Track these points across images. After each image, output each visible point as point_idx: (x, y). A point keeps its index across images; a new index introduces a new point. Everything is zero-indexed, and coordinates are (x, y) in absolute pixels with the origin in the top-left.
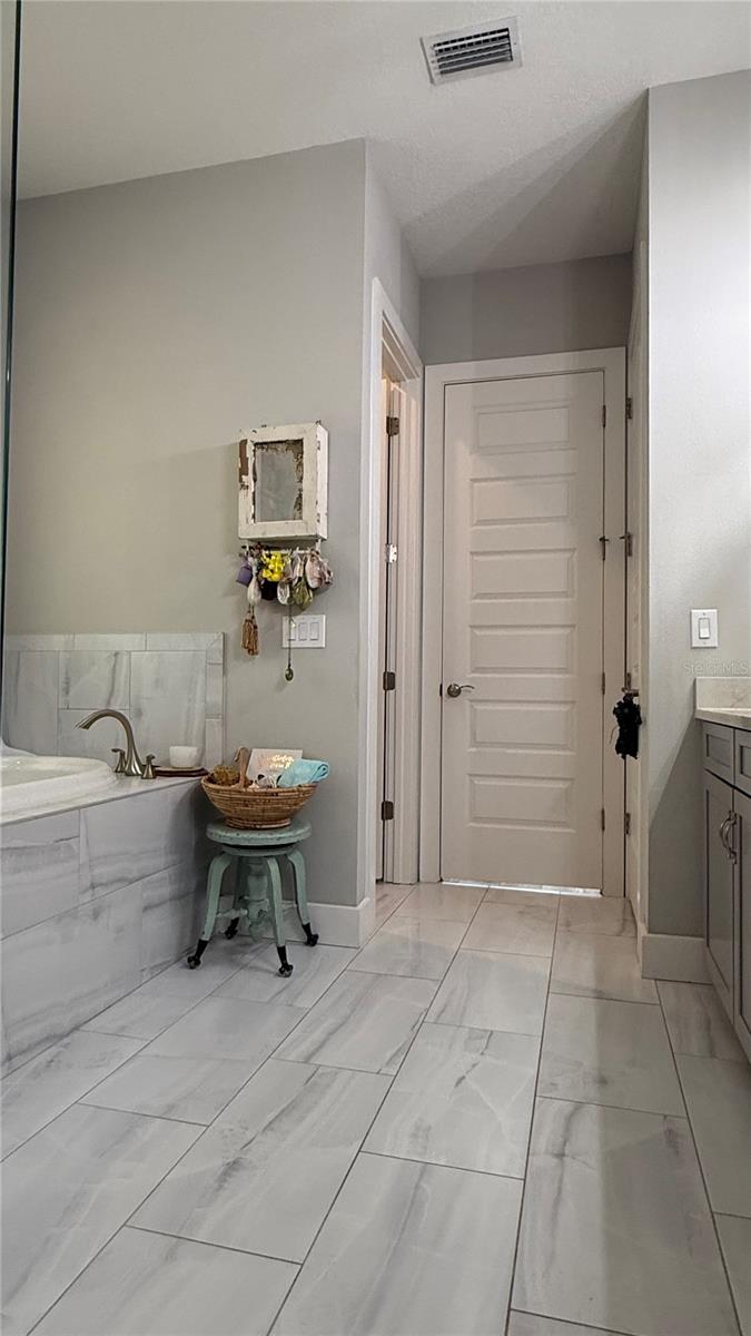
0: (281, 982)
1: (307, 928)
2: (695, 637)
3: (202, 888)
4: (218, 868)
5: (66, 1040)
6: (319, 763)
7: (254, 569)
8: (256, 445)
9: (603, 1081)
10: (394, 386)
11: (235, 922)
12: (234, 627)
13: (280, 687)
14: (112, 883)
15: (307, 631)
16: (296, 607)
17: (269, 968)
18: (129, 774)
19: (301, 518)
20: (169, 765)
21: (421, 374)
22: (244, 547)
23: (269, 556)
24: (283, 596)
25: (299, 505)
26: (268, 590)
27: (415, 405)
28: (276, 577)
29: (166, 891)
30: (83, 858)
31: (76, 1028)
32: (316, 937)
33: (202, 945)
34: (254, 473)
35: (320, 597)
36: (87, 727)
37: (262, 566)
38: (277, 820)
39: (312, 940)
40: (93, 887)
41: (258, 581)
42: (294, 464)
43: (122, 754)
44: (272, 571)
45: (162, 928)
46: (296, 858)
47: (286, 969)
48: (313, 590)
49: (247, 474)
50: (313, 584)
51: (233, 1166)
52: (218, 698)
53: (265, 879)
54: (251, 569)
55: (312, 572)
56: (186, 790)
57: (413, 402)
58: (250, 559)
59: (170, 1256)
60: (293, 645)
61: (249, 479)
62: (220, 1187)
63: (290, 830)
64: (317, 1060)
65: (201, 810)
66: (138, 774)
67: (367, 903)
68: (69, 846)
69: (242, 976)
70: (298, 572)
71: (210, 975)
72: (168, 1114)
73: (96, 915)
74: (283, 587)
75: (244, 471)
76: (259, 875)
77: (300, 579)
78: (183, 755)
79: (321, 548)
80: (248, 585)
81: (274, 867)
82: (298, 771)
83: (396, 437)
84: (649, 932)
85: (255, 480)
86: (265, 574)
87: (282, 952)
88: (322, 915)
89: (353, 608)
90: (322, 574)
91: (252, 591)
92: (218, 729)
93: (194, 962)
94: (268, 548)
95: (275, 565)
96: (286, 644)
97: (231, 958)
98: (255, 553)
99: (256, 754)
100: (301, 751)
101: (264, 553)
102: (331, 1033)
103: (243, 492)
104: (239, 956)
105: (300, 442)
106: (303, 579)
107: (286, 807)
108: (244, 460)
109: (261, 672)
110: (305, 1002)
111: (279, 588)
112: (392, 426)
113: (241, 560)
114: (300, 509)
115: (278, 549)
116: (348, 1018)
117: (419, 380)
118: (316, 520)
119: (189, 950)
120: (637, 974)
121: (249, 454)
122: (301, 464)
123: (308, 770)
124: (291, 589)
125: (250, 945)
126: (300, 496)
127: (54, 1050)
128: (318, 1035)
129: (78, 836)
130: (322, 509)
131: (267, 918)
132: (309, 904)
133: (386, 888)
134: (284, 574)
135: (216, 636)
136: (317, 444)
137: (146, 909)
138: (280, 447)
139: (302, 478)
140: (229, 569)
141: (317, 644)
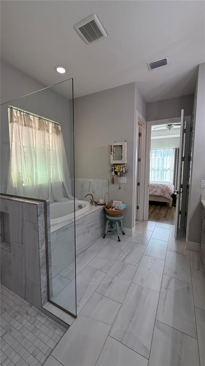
0: (119, 243)
1: (123, 232)
2: (202, 186)
3: (105, 224)
4: (108, 222)
5: (85, 252)
6: (125, 205)
7: (113, 169)
8: (114, 146)
9: (176, 273)
10: (140, 126)
12: (110, 179)
13: (118, 190)
14: (91, 226)
15: (123, 180)
16: (121, 176)
17: (116, 239)
18: (93, 204)
19: (122, 160)
20: (99, 203)
21: (146, 123)
22: (112, 165)
23: (116, 167)
24: (119, 174)
26: (116, 173)
27: (145, 130)
28: (117, 171)
29: (99, 226)
30: (86, 224)
31: (86, 250)
32: (125, 233)
33: (105, 235)
34: (113, 151)
35: (126, 174)
36: (86, 197)
37: (115, 168)
38: (117, 215)
39: (124, 234)
40: (88, 228)
42: (121, 150)
43: (92, 200)
45: (99, 232)
46: (121, 221)
47: (119, 240)
48: (124, 173)
51: (111, 282)
52: (108, 191)
53: (116, 225)
55: (124, 170)
56: (101, 210)
57: (144, 130)
58: (113, 167)
59: (102, 298)
60: (121, 182)
61: (112, 153)
62: (109, 286)
63: (120, 217)
64: (124, 262)
65: (105, 212)
67: (134, 229)
68: (84, 222)
69: (112, 241)
70: (121, 170)
71: (107, 240)
72: (100, 270)
73: (88, 232)
75: (111, 151)
76: (115, 223)
78: (102, 201)
79: (126, 165)
80: (112, 171)
81: (117, 223)
82: (121, 206)
83: (141, 137)
84: (188, 240)
86: (116, 170)
87: (119, 237)
88: (126, 230)
89: (131, 175)
90: (126, 170)
91: (113, 172)
92: (107, 197)
93: (104, 237)
94: (116, 165)
95: (117, 168)
96: (119, 182)
99: (114, 201)
100: (122, 202)
102: (127, 256)
103: (111, 155)
105: (122, 146)
106: (122, 171)
107: (118, 213)
108: (112, 149)
109: (115, 187)
110: (123, 248)
111: (118, 173)
112: (140, 135)
113: (111, 167)
114: (122, 158)
115: (118, 165)
116: (130, 252)
117: (146, 125)
118: (125, 161)
119: (103, 235)
120: (185, 248)
121: (112, 148)
122: (122, 150)
123: (123, 206)
124: (120, 173)
125: (113, 235)
126: (122, 156)
127: (83, 254)
128: (124, 256)
129: (85, 220)
130: (126, 158)
131: (116, 231)
132: (124, 228)
133: (137, 221)
134: (119, 170)
135: (107, 180)
136: (125, 145)
137: (96, 229)
138: (118, 146)
139: (122, 153)
140: (109, 168)
141: (125, 182)
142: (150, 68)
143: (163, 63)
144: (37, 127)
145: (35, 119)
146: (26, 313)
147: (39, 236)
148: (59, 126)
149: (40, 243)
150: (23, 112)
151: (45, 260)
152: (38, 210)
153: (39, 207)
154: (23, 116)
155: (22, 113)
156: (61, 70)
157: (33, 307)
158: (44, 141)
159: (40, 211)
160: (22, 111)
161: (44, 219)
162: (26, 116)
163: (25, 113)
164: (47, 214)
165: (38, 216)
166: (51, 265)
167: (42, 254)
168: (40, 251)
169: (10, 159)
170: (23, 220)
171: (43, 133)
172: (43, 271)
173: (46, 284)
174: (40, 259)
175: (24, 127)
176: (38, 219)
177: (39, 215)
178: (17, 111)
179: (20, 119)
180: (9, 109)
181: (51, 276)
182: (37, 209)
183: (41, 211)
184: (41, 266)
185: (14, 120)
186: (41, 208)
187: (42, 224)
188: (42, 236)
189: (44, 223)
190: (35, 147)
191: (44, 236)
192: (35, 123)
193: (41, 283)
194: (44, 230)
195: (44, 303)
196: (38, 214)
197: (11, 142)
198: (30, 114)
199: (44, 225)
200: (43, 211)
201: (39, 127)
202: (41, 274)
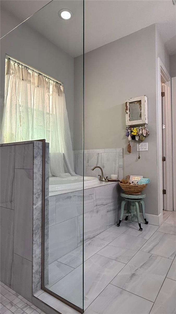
0: (140, 232)
1: (145, 220)
3: (120, 208)
4: (123, 203)
5: (92, 239)
6: (148, 179)
7: (130, 133)
8: (130, 103)
10: (163, 84)
11: (127, 217)
12: (125, 146)
13: (137, 160)
14: (101, 205)
15: (143, 147)
16: (140, 141)
17: (137, 229)
18: (102, 181)
19: (141, 119)
20: (111, 179)
22: (127, 127)
23: (133, 129)
24: (137, 139)
25: (141, 116)
26: (133, 137)
27: (169, 88)
28: (135, 134)
29: (112, 208)
30: (95, 199)
31: (94, 237)
32: (148, 222)
33: (120, 221)
34: (129, 110)
35: (147, 138)
36: (93, 170)
37: (132, 132)
38: (137, 193)
39: (147, 223)
40: (97, 205)
41: (131, 135)
42: (139, 106)
43: (100, 176)
44: (134, 133)
45: (111, 216)
46: (142, 202)
47: (141, 229)
48: (145, 137)
49: (127, 110)
50: (145, 135)
51: (133, 275)
52: (122, 164)
53: (135, 207)
54: (129, 133)
55: (144, 132)
56: (115, 185)
57: (168, 87)
58: (129, 130)
59: (121, 293)
60: (140, 150)
61: (128, 111)
62: (131, 279)
63: (141, 195)
64: (152, 252)
65: (119, 190)
66: (104, 181)
67: (161, 215)
68: (92, 196)
69: (130, 229)
70: (141, 132)
71: (122, 228)
72: (116, 259)
73: (97, 212)
74: (137, 136)
75: (127, 109)
76: (133, 206)
77: (141, 134)
78: (114, 177)
79: (146, 126)
80: (128, 136)
81: (137, 204)
82: (142, 181)
83: (164, 97)
85: (129, 111)
86: (133, 133)
87: (140, 225)
88: (149, 217)
89: (155, 140)
90: (147, 132)
91: (130, 138)
92: (122, 171)
93: (118, 225)
94: (133, 127)
95: (135, 131)
96: (138, 150)
97: (127, 225)
98: (130, 129)
99: (131, 177)
100: (142, 176)
101: (132, 128)
102: (154, 246)
103: (127, 114)
104: (129, 225)
105: (140, 101)
106: (142, 134)
107: (139, 190)
108: (127, 107)
109: (132, 157)
110: (147, 238)
111: (136, 137)
112: (163, 94)
113: (126, 130)
114: (141, 117)
115: (135, 127)
116: (158, 243)
117: (170, 82)
118: (145, 119)
119: (117, 222)
121: (128, 105)
122: (141, 106)
123: (145, 181)
124: (139, 137)
125: (131, 222)
126: (141, 114)
127: (90, 241)
128: (151, 247)
129: (93, 194)
130: (146, 117)
131: (136, 216)
132: (146, 214)
133: (164, 211)
134: (137, 133)
135: (121, 149)
136: (145, 101)
137: (108, 212)
138: (135, 103)
139: (141, 110)
140: (124, 133)
141: (146, 150)
144: (36, 84)
145: (34, 74)
146: (10, 303)
147: (34, 186)
148: (61, 86)
149: (34, 196)
150: (22, 65)
151: (40, 223)
152: (35, 150)
153: (36, 146)
154: (21, 69)
155: (20, 66)
156: (66, 15)
157: (20, 296)
158: (43, 99)
159: (37, 151)
160: (21, 63)
161: (41, 164)
162: (24, 70)
163: (24, 66)
164: (46, 160)
165: (33, 158)
166: (48, 235)
167: (37, 214)
168: (34, 207)
169: (4, 115)
170: (14, 168)
171: (43, 92)
172: (37, 239)
173: (40, 260)
174: (34, 219)
175: (22, 82)
176: (34, 161)
177: (36, 157)
178: (15, 63)
179: (17, 71)
180: (6, 60)
181: (48, 250)
182: (34, 148)
183: (39, 153)
184: (35, 231)
185: (11, 72)
186: (39, 148)
187: (39, 171)
188: (37, 188)
189: (41, 169)
190: (32, 107)
191: (41, 188)
192: (34, 78)
193: (34, 256)
194: (41, 179)
195: (37, 291)
196: (35, 155)
197: (5, 96)
198: (29, 68)
199: (41, 173)
200: (41, 154)
201: (38, 84)
202: (34, 242)
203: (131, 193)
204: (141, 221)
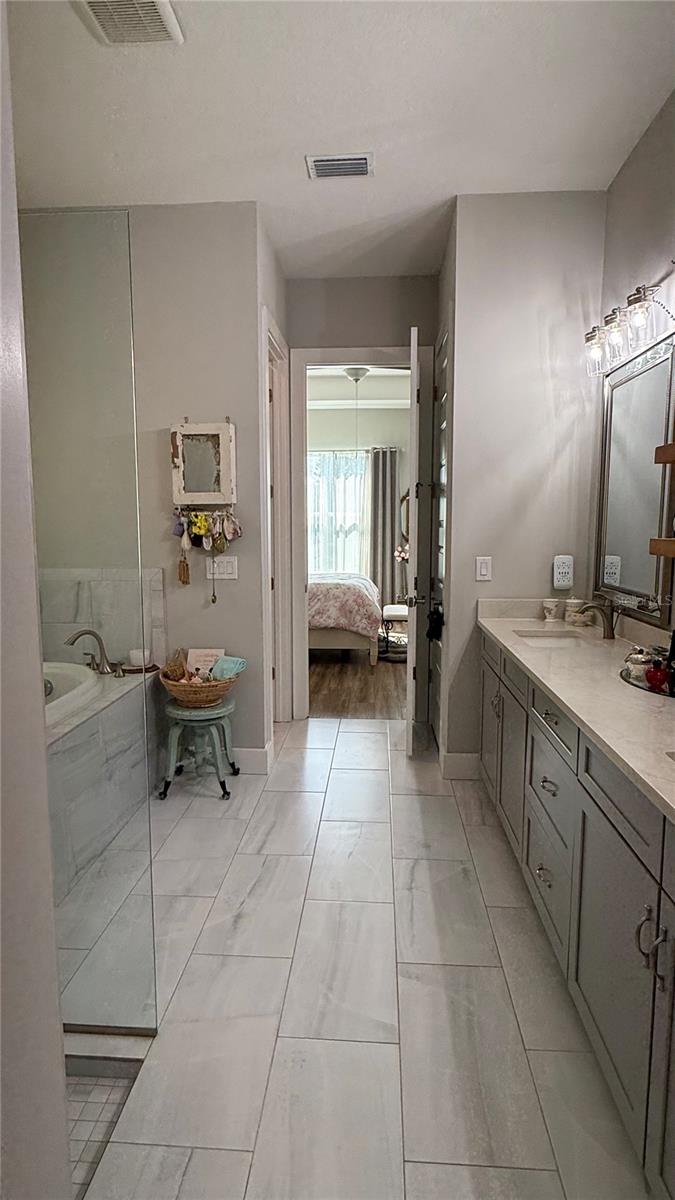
0: (225, 803)
1: (232, 765)
2: (478, 575)
4: (175, 734)
6: (240, 660)
7: (185, 526)
8: (184, 436)
9: (427, 846)
10: (270, 364)
11: (181, 767)
12: (169, 563)
13: (206, 606)
14: (116, 755)
15: (225, 567)
16: (217, 550)
17: (212, 794)
18: (102, 673)
19: (220, 491)
20: (132, 665)
21: (287, 356)
22: (177, 509)
23: (196, 516)
24: (207, 544)
25: (218, 480)
26: (197, 541)
27: (284, 382)
28: (202, 532)
29: (143, 752)
30: (101, 744)
31: (105, 849)
32: (238, 769)
33: (168, 784)
34: (183, 457)
35: (234, 543)
36: (72, 644)
37: (191, 524)
38: (214, 701)
39: (236, 772)
40: (107, 760)
41: (190, 535)
42: (212, 451)
43: (93, 657)
44: (199, 528)
45: (141, 776)
46: (225, 723)
47: (226, 794)
48: (230, 541)
49: (178, 457)
50: (229, 537)
51: (238, 917)
52: (161, 615)
53: (207, 738)
54: (183, 525)
55: (228, 528)
57: (283, 380)
58: (183, 519)
59: (223, 965)
60: (216, 577)
61: (179, 461)
62: (235, 928)
63: (222, 707)
64: (264, 852)
65: (157, 692)
66: (109, 673)
67: (269, 746)
68: (94, 739)
69: (197, 802)
70: (218, 529)
71: (175, 803)
72: (188, 894)
73: (110, 778)
74: (207, 538)
75: (175, 455)
76: (202, 736)
77: (220, 534)
78: (139, 657)
79: (234, 510)
80: (181, 536)
81: (214, 730)
82: (225, 667)
83: (271, 405)
84: (448, 752)
85: (184, 462)
86: (195, 530)
87: (223, 784)
88: (242, 755)
89: (256, 551)
90: (235, 530)
91: (185, 541)
92: (162, 636)
93: (163, 795)
94: (194, 510)
95: (201, 524)
96: (209, 576)
97: (181, 786)
98: (185, 513)
99: (192, 653)
100: (223, 651)
101: (193, 513)
102: (269, 833)
103: (175, 471)
104: (189, 787)
105: (218, 435)
106: (222, 534)
107: (215, 693)
108: (175, 447)
109: (192, 596)
110: (245, 815)
111: (204, 539)
113: (175, 518)
114: (219, 484)
115: (202, 510)
116: (275, 822)
117: (287, 361)
118: (228, 494)
119: (156, 787)
120: (440, 778)
121: (179, 442)
122: (218, 452)
123: (231, 665)
124: (214, 540)
125: (194, 779)
126: (219, 475)
128: (259, 837)
129: (98, 732)
130: (235, 485)
131: (211, 761)
132: (235, 749)
134: (209, 530)
135: (156, 570)
136: (227, 435)
137: (133, 767)
138: (202, 439)
139: (219, 464)
140: (166, 524)
141: (232, 577)
142: (313, 173)
143: (357, 168)
203: (197, 705)
204: (224, 770)
